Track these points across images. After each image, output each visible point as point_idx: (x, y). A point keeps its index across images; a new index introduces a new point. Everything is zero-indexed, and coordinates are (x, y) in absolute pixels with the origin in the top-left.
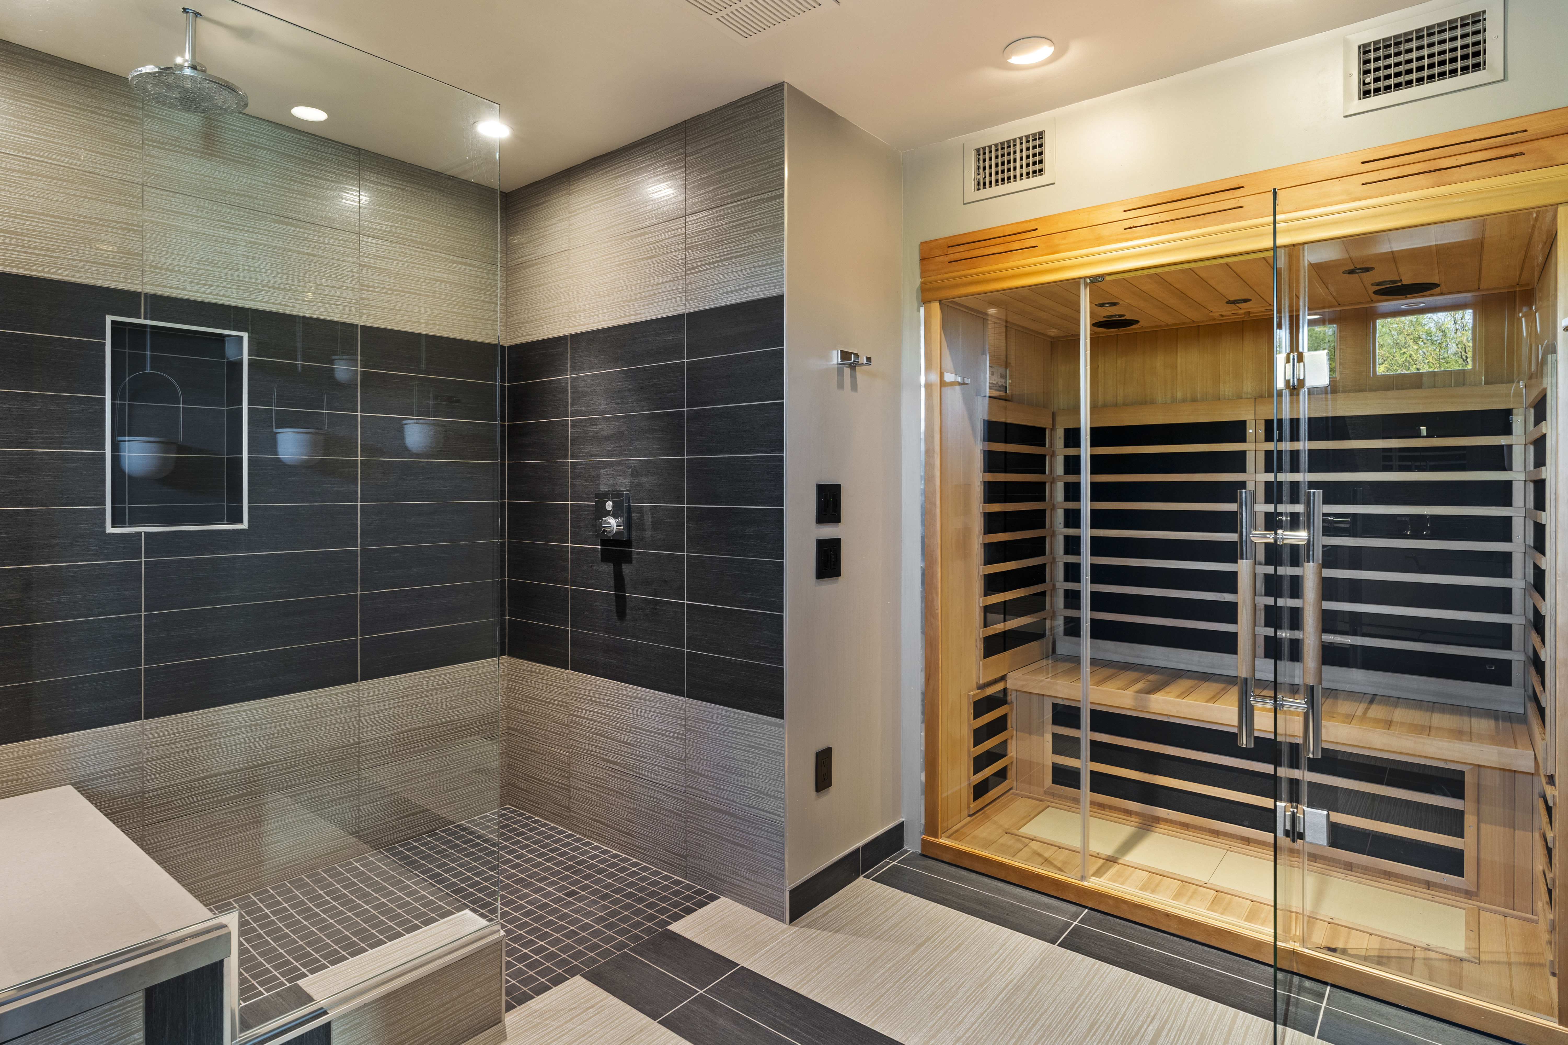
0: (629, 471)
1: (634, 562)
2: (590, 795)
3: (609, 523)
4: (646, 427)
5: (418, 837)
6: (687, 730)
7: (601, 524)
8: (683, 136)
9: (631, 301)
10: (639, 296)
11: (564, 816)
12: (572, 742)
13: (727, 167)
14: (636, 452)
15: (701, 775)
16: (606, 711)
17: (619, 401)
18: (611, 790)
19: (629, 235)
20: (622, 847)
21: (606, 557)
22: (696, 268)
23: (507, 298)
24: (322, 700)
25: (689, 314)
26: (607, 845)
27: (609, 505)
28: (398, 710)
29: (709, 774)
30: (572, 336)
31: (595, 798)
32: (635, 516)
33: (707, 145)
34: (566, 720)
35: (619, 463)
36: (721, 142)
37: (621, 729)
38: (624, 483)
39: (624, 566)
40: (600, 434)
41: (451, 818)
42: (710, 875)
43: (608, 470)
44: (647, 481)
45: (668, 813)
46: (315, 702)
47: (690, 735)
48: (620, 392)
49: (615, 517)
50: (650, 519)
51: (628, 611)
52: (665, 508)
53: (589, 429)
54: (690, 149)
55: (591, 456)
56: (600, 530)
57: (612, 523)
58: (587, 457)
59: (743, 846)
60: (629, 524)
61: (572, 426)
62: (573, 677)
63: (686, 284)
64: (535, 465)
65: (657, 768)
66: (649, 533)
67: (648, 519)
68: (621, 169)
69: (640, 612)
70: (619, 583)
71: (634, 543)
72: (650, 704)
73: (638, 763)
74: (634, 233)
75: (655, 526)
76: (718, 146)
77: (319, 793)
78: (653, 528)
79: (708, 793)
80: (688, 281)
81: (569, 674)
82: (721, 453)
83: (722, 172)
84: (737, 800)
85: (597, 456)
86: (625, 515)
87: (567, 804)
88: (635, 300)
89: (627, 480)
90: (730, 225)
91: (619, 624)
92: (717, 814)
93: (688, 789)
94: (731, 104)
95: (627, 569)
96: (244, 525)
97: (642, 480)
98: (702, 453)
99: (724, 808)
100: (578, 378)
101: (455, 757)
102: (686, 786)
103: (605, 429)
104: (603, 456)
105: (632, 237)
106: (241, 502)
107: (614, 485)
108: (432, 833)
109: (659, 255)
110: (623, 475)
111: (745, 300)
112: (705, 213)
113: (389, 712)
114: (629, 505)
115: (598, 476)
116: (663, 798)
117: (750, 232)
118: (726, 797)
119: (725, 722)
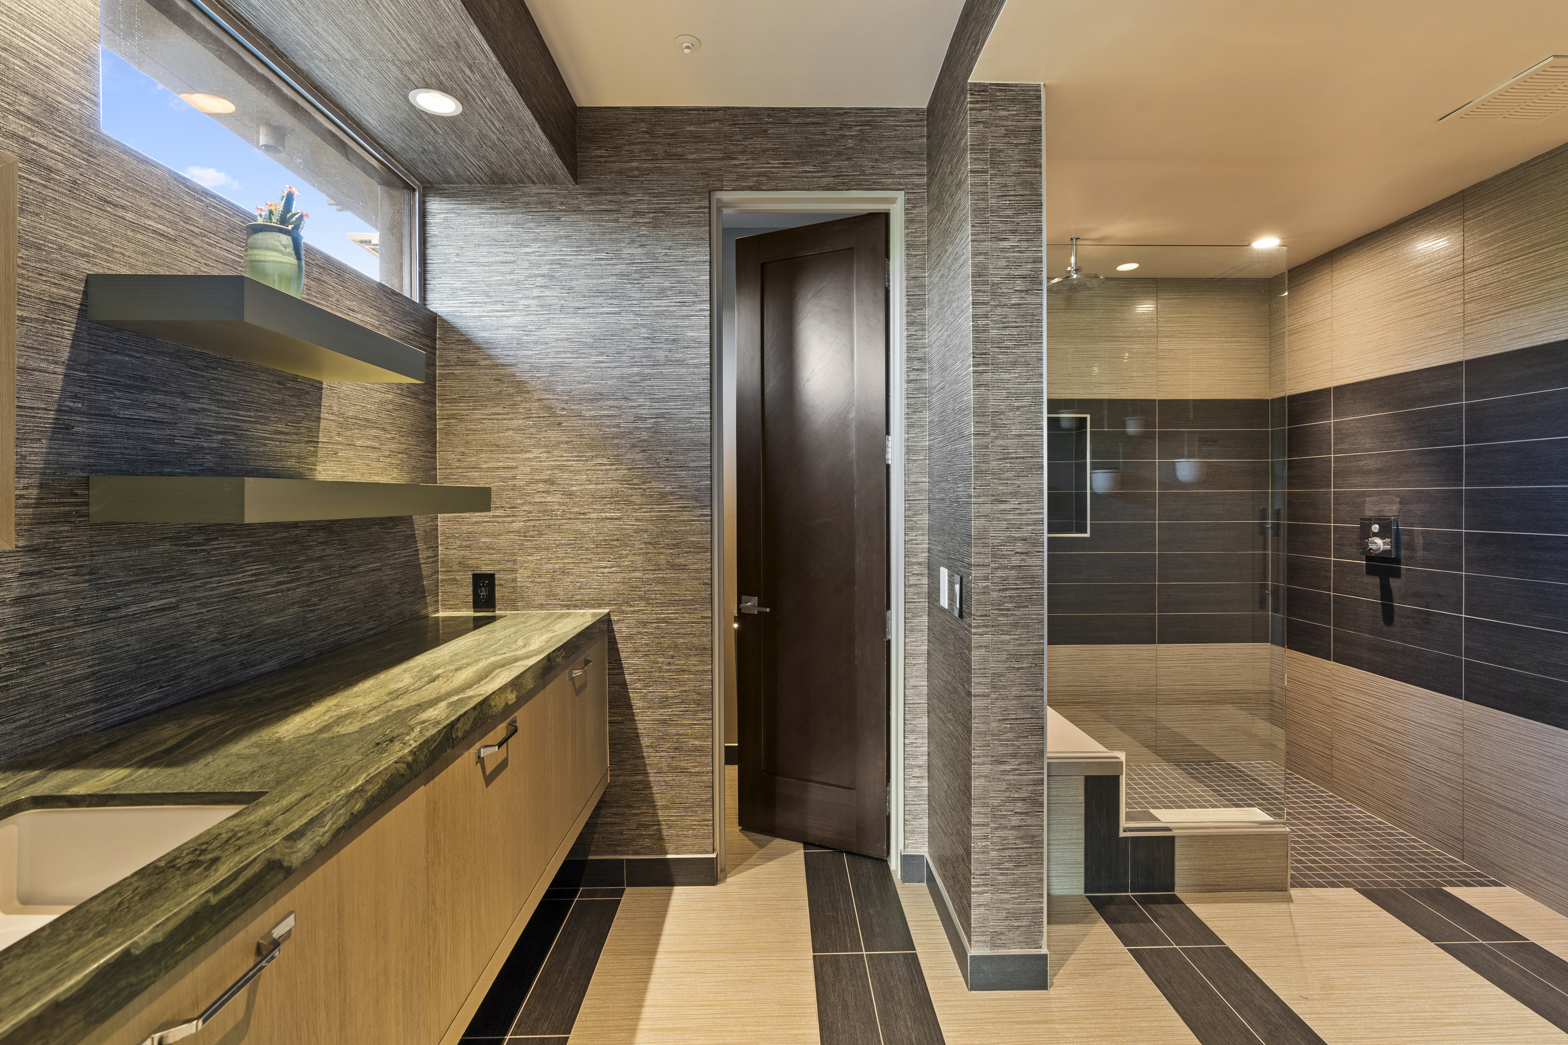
0: (1398, 500)
1: (1403, 577)
2: (1353, 767)
3: (1376, 543)
4: (1417, 462)
5: (1198, 763)
6: (1464, 729)
7: (1367, 543)
8: (1462, 204)
9: (1400, 354)
10: (1408, 349)
11: (1327, 779)
12: (1334, 720)
13: (1515, 224)
14: (1406, 483)
15: (1481, 771)
16: (1371, 700)
17: (1386, 440)
18: (1377, 767)
19: (1397, 298)
20: (1388, 817)
21: (1371, 571)
22: (1477, 319)
23: (1270, 362)
24: (1133, 652)
25: (1467, 361)
26: (1372, 812)
27: (1375, 528)
28: (1183, 668)
29: (1492, 772)
30: (1335, 388)
31: (1358, 770)
32: (1404, 538)
33: (1490, 207)
34: (1329, 702)
35: (1386, 493)
36: (1509, 201)
37: (1387, 717)
38: (1391, 510)
39: (1391, 580)
40: (1365, 468)
41: (1222, 757)
42: (1493, 863)
43: (1374, 498)
44: (1418, 509)
45: (1441, 798)
46: (1129, 652)
47: (1467, 734)
48: (1388, 432)
49: (1382, 538)
50: (1421, 541)
51: (1396, 618)
52: (1438, 533)
53: (1353, 464)
54: (1468, 215)
55: (1356, 486)
56: (1365, 548)
57: (1379, 544)
58: (1351, 487)
59: (1536, 846)
60: (1397, 544)
61: (1335, 462)
62: (1335, 667)
63: (1465, 335)
64: (1297, 493)
65: (1428, 757)
66: (1420, 554)
67: (1419, 541)
68: (1389, 243)
69: (1410, 620)
70: (1386, 593)
71: (1403, 561)
72: (1421, 700)
73: (1406, 749)
74: (1403, 296)
75: (1426, 547)
76: (1505, 207)
77: (1131, 713)
78: (1424, 549)
79: (1491, 789)
80: (1466, 332)
81: (1331, 665)
82: (1508, 484)
83: (1510, 229)
84: (1528, 802)
85: (1361, 486)
86: (1393, 536)
87: (1329, 769)
88: (1404, 353)
89: (1395, 507)
90: (1520, 276)
91: (1385, 628)
92: (1502, 810)
93: (1466, 781)
94: (1521, 165)
95: (1394, 583)
96: (1087, 535)
97: (1413, 507)
98: (1485, 484)
99: (1512, 807)
100: (1341, 422)
101: (1226, 712)
102: (1463, 779)
103: (1371, 464)
104: (1369, 486)
105: (1401, 300)
106: (1086, 520)
107: (1380, 511)
108: (1208, 763)
109: (1433, 312)
110: (1392, 503)
111: (1540, 343)
112: (1488, 269)
113: (1177, 669)
114: (1398, 529)
115: (1363, 503)
116: (1436, 784)
117: (1548, 280)
118: (1513, 796)
119: (1513, 729)
